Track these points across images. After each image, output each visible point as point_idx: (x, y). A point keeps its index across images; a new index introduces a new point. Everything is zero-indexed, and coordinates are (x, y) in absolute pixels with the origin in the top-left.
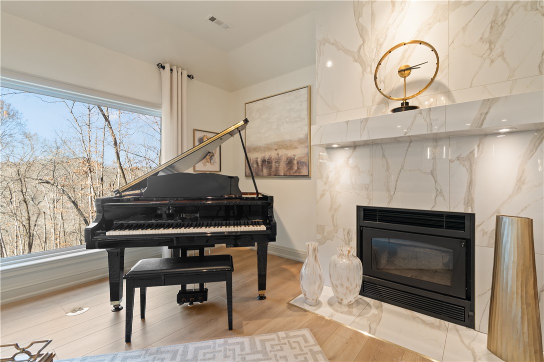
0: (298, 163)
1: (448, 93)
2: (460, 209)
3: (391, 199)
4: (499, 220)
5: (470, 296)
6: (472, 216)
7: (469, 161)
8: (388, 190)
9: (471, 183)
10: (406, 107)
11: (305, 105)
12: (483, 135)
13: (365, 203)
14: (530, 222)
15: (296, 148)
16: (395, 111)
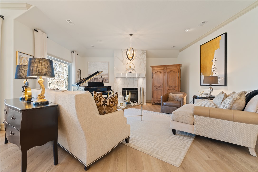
0: (106, 79)
1: (135, 71)
2: (136, 87)
3: (128, 86)
4: (141, 88)
5: (137, 99)
6: (138, 88)
7: (137, 81)
8: (127, 85)
9: (138, 84)
10: (130, 73)
11: (108, 66)
12: (139, 77)
13: (123, 87)
14: (143, 88)
15: (105, 76)
16: (129, 73)
